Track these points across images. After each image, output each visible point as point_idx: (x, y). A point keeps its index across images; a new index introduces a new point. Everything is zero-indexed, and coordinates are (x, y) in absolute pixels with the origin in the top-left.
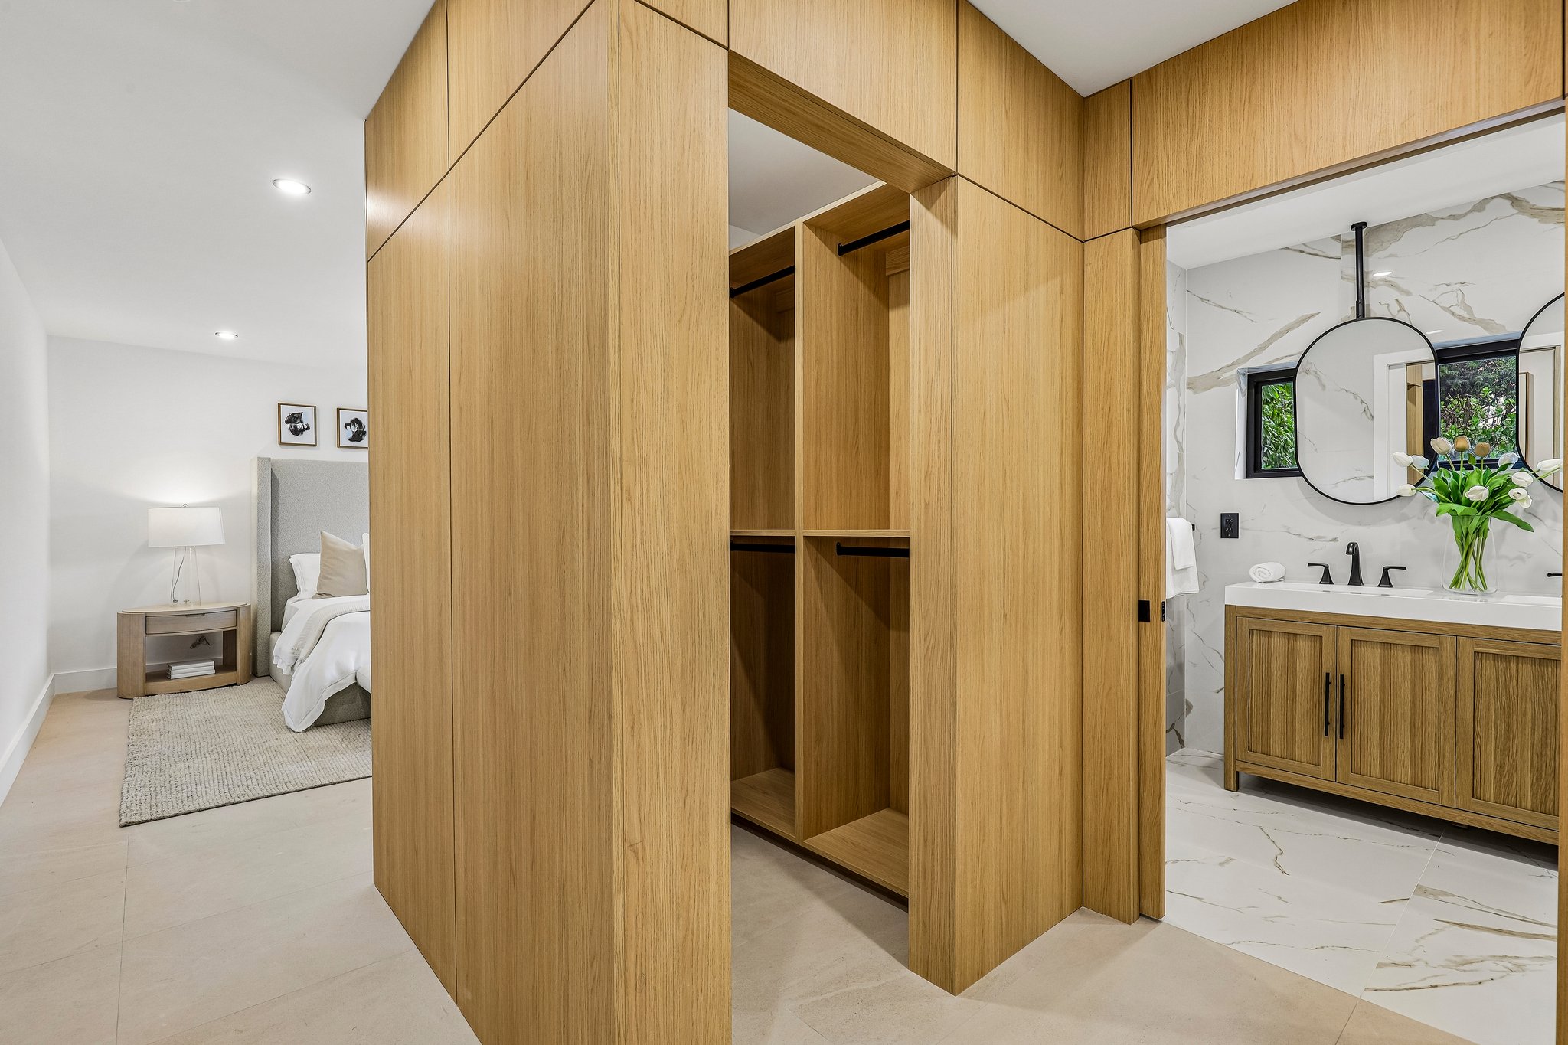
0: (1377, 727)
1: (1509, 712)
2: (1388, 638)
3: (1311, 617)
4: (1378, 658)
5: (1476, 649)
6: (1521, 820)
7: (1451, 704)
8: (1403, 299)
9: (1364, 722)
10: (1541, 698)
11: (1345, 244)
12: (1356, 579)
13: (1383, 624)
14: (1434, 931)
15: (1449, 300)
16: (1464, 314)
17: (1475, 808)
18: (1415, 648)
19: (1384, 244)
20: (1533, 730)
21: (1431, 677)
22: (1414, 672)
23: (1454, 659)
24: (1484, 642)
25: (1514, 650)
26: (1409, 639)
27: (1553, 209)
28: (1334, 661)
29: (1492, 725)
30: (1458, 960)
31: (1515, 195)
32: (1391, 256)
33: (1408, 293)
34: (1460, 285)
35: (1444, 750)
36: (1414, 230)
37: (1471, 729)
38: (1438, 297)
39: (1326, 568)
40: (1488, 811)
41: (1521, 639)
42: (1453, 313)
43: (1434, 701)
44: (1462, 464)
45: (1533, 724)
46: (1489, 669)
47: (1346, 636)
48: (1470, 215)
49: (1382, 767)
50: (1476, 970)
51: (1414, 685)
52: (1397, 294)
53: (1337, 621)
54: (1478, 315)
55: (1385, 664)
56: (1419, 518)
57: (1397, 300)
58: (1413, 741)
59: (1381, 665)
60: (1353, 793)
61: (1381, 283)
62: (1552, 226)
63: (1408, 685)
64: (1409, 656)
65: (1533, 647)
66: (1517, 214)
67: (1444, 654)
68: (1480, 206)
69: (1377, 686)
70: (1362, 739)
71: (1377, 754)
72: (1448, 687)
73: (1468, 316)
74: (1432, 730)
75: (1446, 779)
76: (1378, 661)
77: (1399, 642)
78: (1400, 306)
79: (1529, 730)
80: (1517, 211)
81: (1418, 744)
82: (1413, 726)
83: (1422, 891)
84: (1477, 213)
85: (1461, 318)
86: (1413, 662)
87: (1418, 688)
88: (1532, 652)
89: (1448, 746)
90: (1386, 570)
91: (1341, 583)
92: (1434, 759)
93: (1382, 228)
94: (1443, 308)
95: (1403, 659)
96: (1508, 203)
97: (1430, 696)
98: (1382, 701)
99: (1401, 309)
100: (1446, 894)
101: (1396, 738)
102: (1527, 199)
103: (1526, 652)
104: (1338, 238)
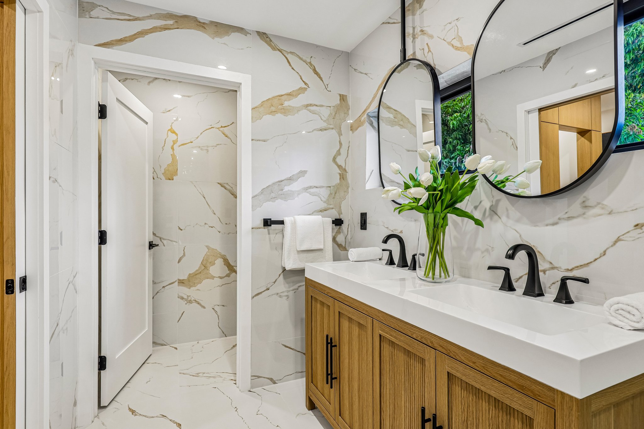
2: (349, 313)
4: (347, 329)
5: (380, 332)
8: (430, 42)
15: (451, 36)
16: (458, 44)
18: (359, 324)
19: (421, 3)
22: (359, 344)
23: (371, 338)
25: (395, 337)
26: (356, 316)
28: (334, 327)
32: (424, 10)
33: (432, 37)
34: (455, 21)
38: (446, 35)
42: (453, 46)
47: (337, 308)
52: (427, 40)
53: (334, 295)
57: (427, 44)
61: (421, 33)
64: (357, 330)
65: (403, 337)
67: (368, 332)
69: (347, 351)
73: (460, 46)
77: (353, 317)
78: (428, 49)
85: (457, 49)
86: (359, 336)
88: (402, 341)
90: (414, 256)
94: (448, 43)
95: (355, 332)
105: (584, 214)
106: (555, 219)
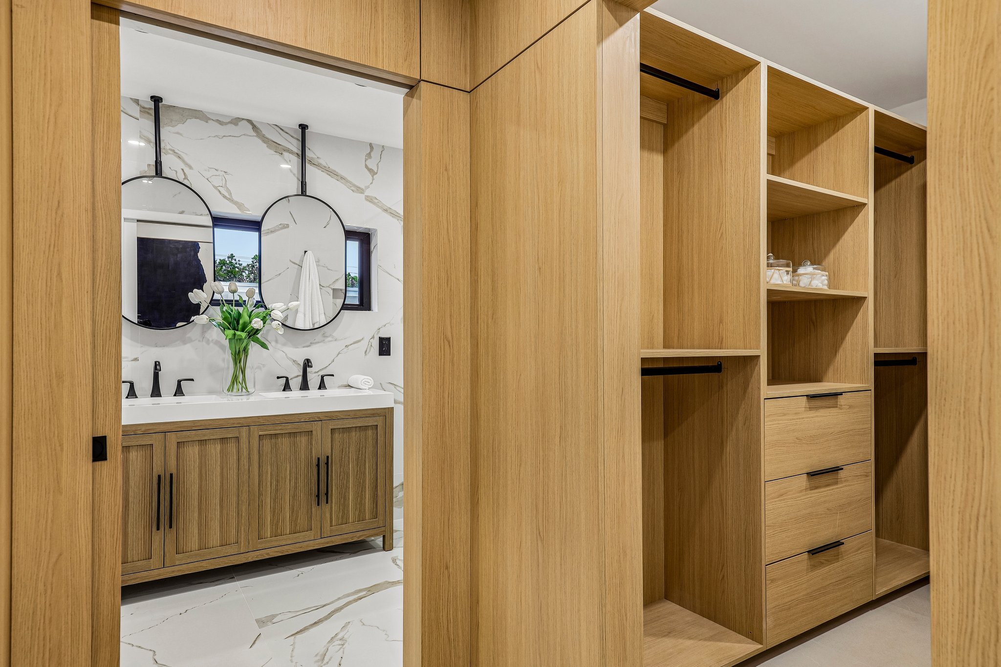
0: (196, 509)
1: (278, 473)
2: (204, 436)
3: (143, 429)
4: (197, 453)
5: (261, 433)
6: (284, 543)
7: (246, 477)
8: (187, 170)
9: (186, 509)
10: (294, 459)
11: (143, 110)
12: (156, 392)
13: (201, 426)
14: (292, 647)
15: (217, 182)
16: (227, 194)
17: (260, 546)
18: (223, 440)
19: (173, 122)
20: (290, 480)
21: (233, 459)
22: (222, 457)
23: (247, 444)
24: (265, 427)
25: (280, 430)
26: (219, 434)
27: (274, 142)
28: (163, 463)
29: (269, 484)
30: (318, 658)
31: (254, 123)
32: (178, 133)
33: (191, 167)
34: (223, 173)
35: (242, 512)
36: (194, 120)
37: (257, 491)
38: (210, 177)
39: (132, 385)
40: (268, 545)
41: (285, 421)
42: (220, 192)
43: (235, 477)
44: (234, 302)
45: (290, 477)
46: (267, 444)
47: (173, 439)
48: (230, 125)
49: (200, 539)
50: (331, 658)
51: (222, 469)
52: (183, 166)
53: (163, 428)
54: (235, 198)
55: (202, 456)
56: (199, 341)
57: (183, 170)
58: (221, 512)
59: (199, 459)
60: (178, 571)
61: (171, 152)
62: (272, 152)
63: (218, 469)
64: (218, 447)
65: (290, 426)
66: (255, 136)
67: (241, 441)
68: (236, 121)
69: (197, 476)
70: (185, 522)
71: (196, 531)
72: (244, 465)
73: (228, 197)
74: (234, 499)
75: (243, 533)
76: (197, 456)
77: (212, 437)
78: (185, 176)
79: (288, 481)
80: (256, 135)
81: (225, 512)
82: (221, 500)
83: (261, 622)
84: (233, 125)
85: (225, 197)
86: (222, 451)
87: (225, 470)
88: (289, 429)
89: (244, 508)
90: (179, 382)
91: (144, 396)
92: (235, 521)
93: (171, 109)
94: (214, 186)
95: (215, 450)
96: (250, 127)
97: (233, 474)
98: (200, 487)
99: (186, 178)
100: (274, 616)
101: (209, 514)
102: (261, 129)
103: (286, 429)
104: (137, 101)
105: (324, 340)
106: (308, 344)
